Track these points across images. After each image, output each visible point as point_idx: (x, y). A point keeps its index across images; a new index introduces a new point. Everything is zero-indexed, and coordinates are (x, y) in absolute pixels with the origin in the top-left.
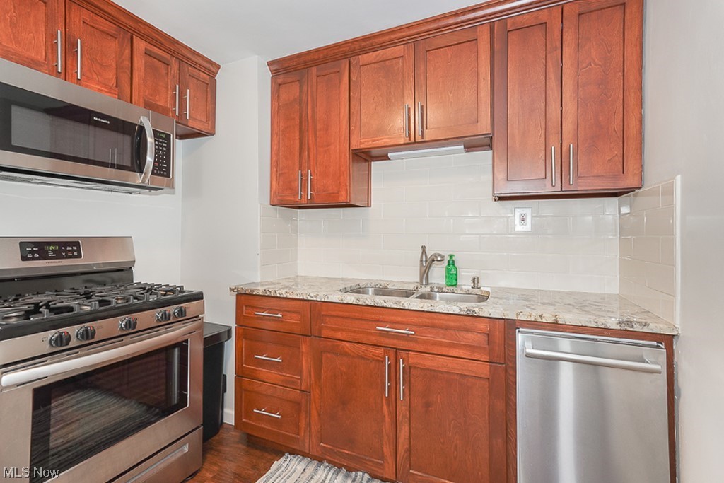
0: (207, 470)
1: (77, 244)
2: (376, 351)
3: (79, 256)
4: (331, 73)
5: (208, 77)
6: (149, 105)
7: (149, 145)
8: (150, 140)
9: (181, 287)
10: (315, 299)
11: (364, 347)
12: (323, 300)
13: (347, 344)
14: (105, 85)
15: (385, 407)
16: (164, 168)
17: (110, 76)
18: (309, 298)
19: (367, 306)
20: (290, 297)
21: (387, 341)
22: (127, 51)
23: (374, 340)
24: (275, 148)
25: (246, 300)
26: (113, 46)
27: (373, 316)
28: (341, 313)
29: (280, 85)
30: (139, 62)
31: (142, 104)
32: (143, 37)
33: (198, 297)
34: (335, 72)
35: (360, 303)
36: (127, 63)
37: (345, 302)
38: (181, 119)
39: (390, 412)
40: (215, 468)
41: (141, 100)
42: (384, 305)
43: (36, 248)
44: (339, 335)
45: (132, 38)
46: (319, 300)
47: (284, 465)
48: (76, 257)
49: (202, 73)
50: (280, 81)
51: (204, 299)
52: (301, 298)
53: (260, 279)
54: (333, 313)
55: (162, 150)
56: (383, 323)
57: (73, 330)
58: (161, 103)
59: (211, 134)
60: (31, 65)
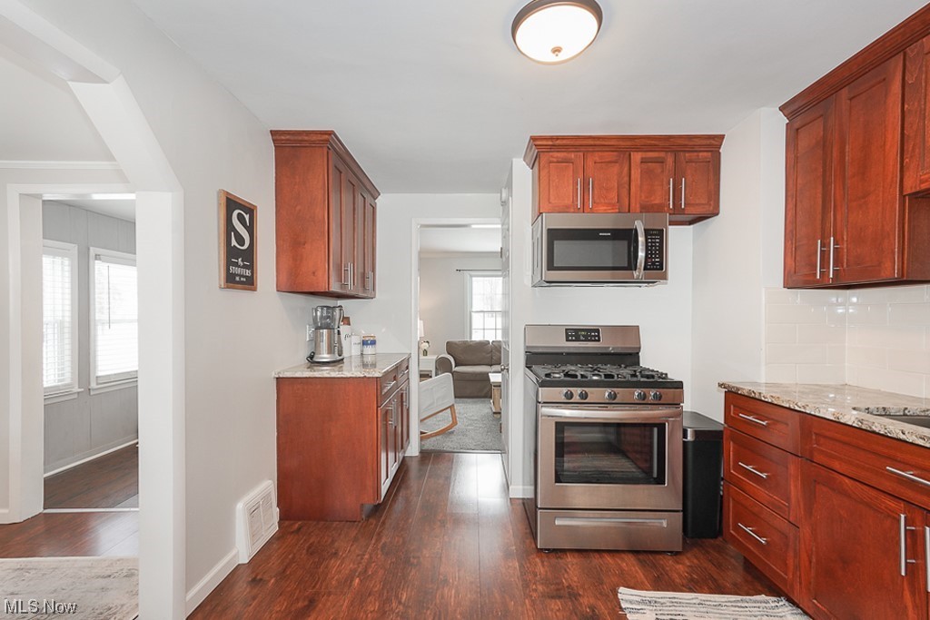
0: (688, 559)
1: (598, 331)
2: (889, 503)
3: (599, 340)
4: (874, 86)
5: (710, 154)
6: (646, 209)
7: (640, 243)
8: (641, 239)
9: (666, 374)
10: (803, 410)
11: (873, 493)
12: (813, 413)
13: (847, 480)
14: (609, 204)
15: (907, 595)
16: (656, 266)
17: (614, 195)
18: (797, 408)
19: (874, 432)
20: (775, 403)
21: (909, 494)
22: (626, 169)
23: (888, 485)
24: (790, 214)
25: (735, 399)
26: (615, 169)
27: (886, 451)
28: (838, 436)
29: (797, 130)
30: (636, 174)
31: (638, 210)
32: (638, 149)
33: (679, 385)
34: (880, 82)
35: (864, 427)
36: (626, 179)
37: (842, 421)
38: (677, 209)
39: (915, 606)
40: (695, 561)
41: (638, 205)
42: (902, 437)
43: (574, 334)
44: (836, 465)
45: (630, 155)
46: (808, 412)
47: (773, 605)
48: (595, 341)
49: (701, 154)
50: (796, 125)
51: (684, 388)
52: (787, 406)
53: (763, 378)
54: (828, 434)
55: (655, 246)
56: (906, 465)
57: (577, 391)
58: (657, 202)
59: (717, 214)
60: (564, 210)
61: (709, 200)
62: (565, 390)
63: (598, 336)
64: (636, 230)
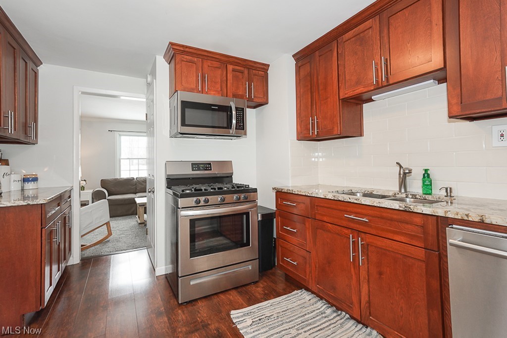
0: (261, 283)
1: (210, 164)
2: (346, 231)
3: (211, 170)
4: (327, 52)
5: (263, 73)
6: (235, 96)
7: (233, 115)
8: (234, 113)
9: (248, 186)
10: (311, 195)
11: (339, 228)
12: (315, 196)
13: (329, 225)
14: (216, 91)
15: (352, 269)
16: (241, 126)
17: (218, 86)
18: (309, 195)
19: (339, 201)
20: (299, 193)
21: (352, 225)
22: (225, 73)
23: (345, 223)
24: (298, 106)
25: (281, 195)
26: (219, 72)
27: (344, 208)
28: (326, 205)
29: (300, 67)
30: (230, 76)
31: (231, 96)
32: (231, 64)
33: (255, 190)
34: (329, 51)
35: (335, 199)
36: (225, 78)
37: (327, 198)
38: (250, 99)
39: (355, 274)
41: (231, 94)
42: (349, 200)
43: (196, 166)
44: (325, 219)
45: (227, 66)
46: (313, 196)
48: (209, 170)
49: (260, 72)
50: (299, 65)
51: (258, 192)
52: (304, 194)
53: (291, 184)
54: (321, 205)
55: (241, 117)
56: (351, 213)
57: (202, 199)
58: (240, 93)
59: (267, 103)
60: (191, 90)
61: (264, 96)
62: (195, 199)
63: (211, 167)
64: (231, 107)
